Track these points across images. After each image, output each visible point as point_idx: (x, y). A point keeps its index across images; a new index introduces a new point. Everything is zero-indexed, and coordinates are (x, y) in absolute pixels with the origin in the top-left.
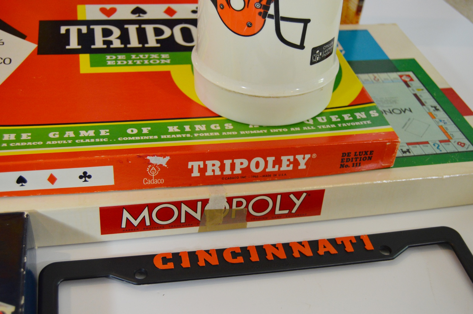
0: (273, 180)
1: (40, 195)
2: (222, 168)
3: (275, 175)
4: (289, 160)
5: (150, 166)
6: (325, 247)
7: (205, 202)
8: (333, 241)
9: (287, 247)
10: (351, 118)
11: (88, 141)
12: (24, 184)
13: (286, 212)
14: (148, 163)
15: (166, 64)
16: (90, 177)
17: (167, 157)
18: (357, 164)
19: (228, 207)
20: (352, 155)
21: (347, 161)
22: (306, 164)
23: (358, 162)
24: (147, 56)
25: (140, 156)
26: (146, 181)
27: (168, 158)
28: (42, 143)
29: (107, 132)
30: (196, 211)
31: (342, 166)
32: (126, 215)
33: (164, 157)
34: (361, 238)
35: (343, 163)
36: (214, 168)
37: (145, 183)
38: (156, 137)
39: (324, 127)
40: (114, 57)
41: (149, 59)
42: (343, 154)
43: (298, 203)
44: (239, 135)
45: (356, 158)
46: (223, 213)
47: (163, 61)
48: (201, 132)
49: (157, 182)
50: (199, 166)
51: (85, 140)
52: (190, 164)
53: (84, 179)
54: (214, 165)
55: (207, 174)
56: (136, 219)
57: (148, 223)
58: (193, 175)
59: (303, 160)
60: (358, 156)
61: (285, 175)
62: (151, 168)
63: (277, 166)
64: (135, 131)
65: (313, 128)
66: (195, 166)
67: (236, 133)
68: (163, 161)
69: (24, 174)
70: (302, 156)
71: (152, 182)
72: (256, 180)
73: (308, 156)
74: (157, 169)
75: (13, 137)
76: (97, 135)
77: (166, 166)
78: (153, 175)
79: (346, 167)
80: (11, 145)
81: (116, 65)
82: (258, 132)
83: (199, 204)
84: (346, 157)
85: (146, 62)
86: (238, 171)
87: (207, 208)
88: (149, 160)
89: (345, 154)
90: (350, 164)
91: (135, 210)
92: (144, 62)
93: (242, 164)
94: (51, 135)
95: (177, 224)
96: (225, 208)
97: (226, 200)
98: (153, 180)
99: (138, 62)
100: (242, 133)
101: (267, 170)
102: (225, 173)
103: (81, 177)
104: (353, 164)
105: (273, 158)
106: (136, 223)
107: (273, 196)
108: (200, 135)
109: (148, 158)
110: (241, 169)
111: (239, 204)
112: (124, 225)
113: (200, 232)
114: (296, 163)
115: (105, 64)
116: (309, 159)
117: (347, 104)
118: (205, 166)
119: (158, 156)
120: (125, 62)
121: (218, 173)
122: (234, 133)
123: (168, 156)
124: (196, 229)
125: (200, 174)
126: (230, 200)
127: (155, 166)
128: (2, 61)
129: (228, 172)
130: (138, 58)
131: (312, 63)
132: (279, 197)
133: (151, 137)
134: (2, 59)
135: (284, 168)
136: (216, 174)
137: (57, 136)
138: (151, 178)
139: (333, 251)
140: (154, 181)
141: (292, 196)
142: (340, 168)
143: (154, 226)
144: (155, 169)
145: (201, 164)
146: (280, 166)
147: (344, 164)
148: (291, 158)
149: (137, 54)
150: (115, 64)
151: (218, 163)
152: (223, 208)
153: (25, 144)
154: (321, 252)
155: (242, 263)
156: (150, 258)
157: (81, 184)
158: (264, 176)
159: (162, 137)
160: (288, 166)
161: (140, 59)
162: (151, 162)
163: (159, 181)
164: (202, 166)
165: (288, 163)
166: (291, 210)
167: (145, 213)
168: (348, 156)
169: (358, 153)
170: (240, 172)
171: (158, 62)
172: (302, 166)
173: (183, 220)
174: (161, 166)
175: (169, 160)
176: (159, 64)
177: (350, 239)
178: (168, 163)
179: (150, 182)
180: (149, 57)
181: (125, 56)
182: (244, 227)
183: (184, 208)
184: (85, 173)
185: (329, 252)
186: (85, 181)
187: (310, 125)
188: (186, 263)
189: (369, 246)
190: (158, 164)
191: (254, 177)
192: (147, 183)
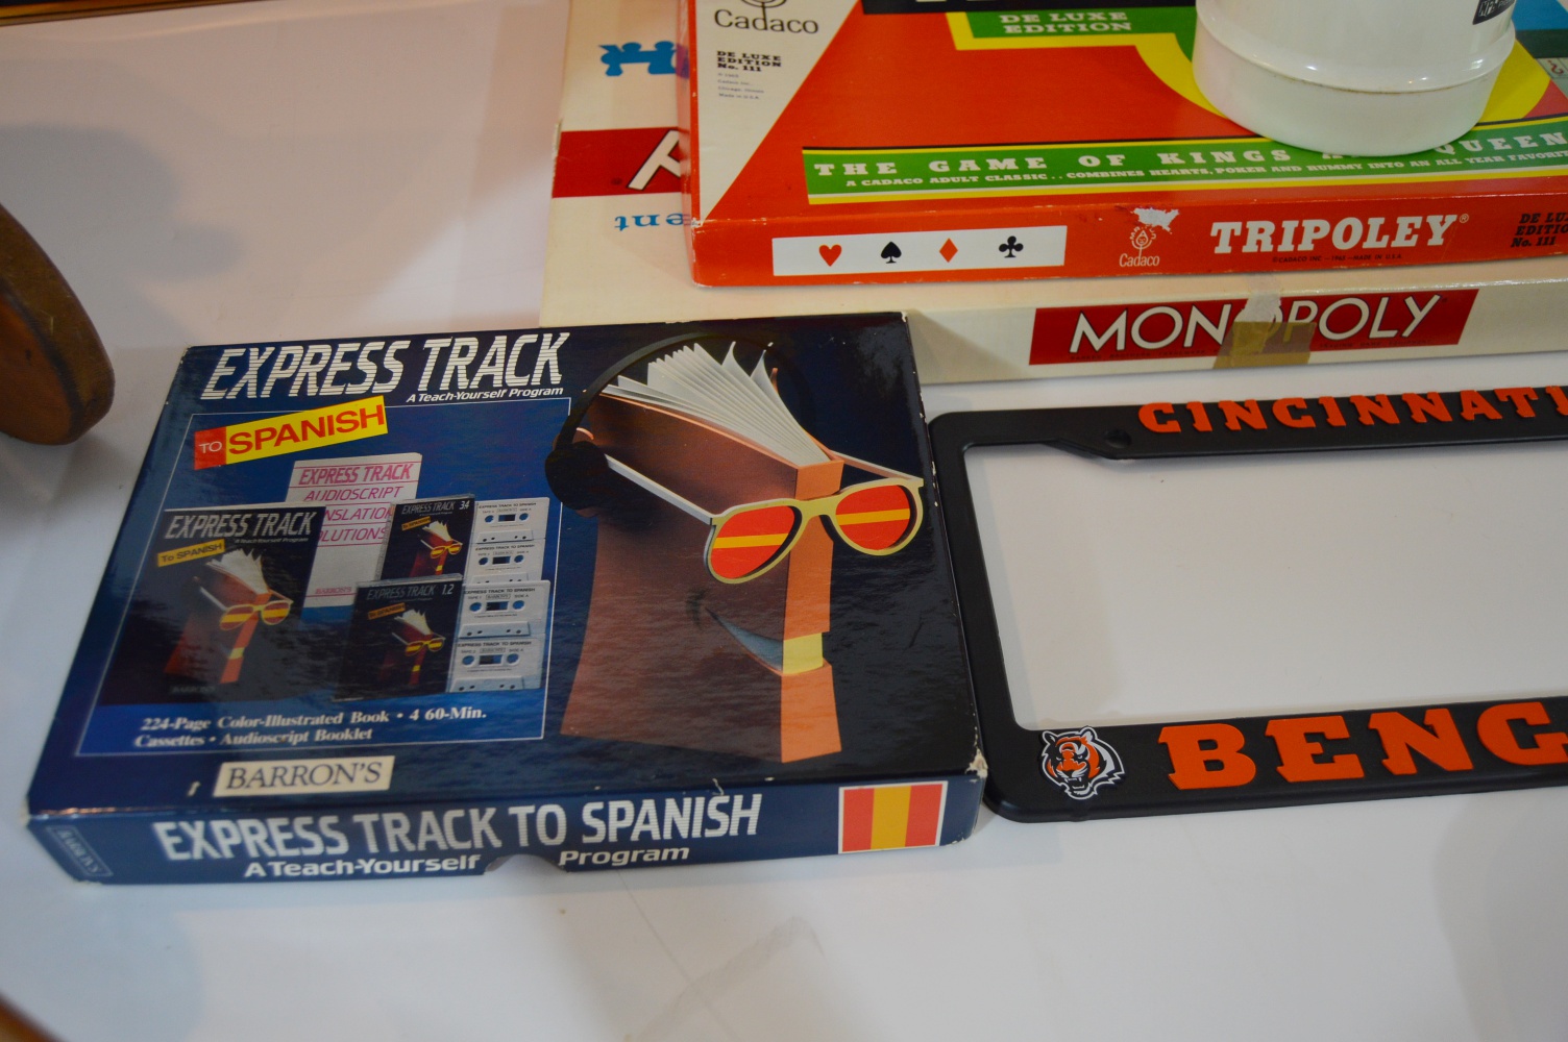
0: (1373, 266)
1: (921, 283)
2: (1277, 238)
3: (1380, 257)
4: (1411, 225)
5: (1137, 229)
6: (1474, 406)
7: (1238, 305)
8: (1491, 396)
9: (1398, 402)
10: (1534, 145)
11: (1007, 177)
12: (894, 259)
13: (1392, 334)
14: (1135, 221)
15: (1123, 32)
16: (1019, 248)
17: (1173, 211)
18: (1547, 239)
19: (1280, 319)
20: (1542, 221)
21: (1528, 233)
22: (1446, 235)
23: (1551, 235)
24: (1081, 16)
25: (1121, 208)
26: (1125, 260)
27: (1174, 213)
28: (921, 181)
29: (1041, 163)
30: (1216, 324)
31: (1516, 243)
32: (1083, 326)
33: (1168, 210)
34: (1548, 391)
35: (1518, 237)
36: (1260, 237)
37: (1123, 263)
38: (1140, 173)
39: (1478, 160)
40: (1016, 19)
41: (1087, 22)
42: (1523, 216)
43: (1419, 315)
44: (1305, 173)
45: (1549, 227)
46: (1269, 330)
47: (1116, 27)
48: (1225, 165)
49: (1146, 262)
50: (1233, 231)
51: (1002, 176)
52: (1216, 227)
53: (1007, 252)
54: (1261, 231)
55: (1246, 249)
56: (1099, 335)
57: (1121, 345)
58: (1218, 250)
59: (1439, 225)
60: (1554, 223)
61: (1399, 257)
62: (1139, 232)
63: (1386, 238)
64: (1096, 162)
65: (1455, 161)
66: (1224, 230)
67: (1300, 169)
68: (1162, 219)
69: (898, 238)
70: (1440, 218)
71: (1137, 262)
72: (1339, 264)
73: (1451, 219)
74: (1150, 236)
75: (861, 169)
76: (1023, 168)
77: (1168, 229)
78: (1141, 249)
79: (1523, 245)
80: (864, 183)
81: (1024, 34)
82: (1344, 167)
83: (1227, 309)
84: (1528, 224)
85: (1083, 27)
86: (1306, 245)
87: (1239, 318)
88: (1137, 216)
89: (1528, 216)
90: (1534, 238)
91: (1101, 317)
92: (1078, 28)
93: (1317, 229)
94: (934, 166)
95: (1176, 350)
96: (1275, 320)
97: (1279, 303)
98: (1140, 258)
99: (1067, 28)
100: (1311, 168)
101: (1366, 245)
102: (1281, 249)
103: (1003, 248)
104: (1540, 239)
105: (1381, 220)
106: (1097, 343)
107: (1372, 300)
108: (1228, 170)
109: (1137, 211)
110: (1314, 241)
111: (1304, 312)
112: (1074, 348)
113: (1217, 368)
114: (1425, 232)
115: (999, 32)
116: (1454, 224)
117: (1521, 116)
118: (1245, 231)
119: (1155, 208)
120: (1041, 29)
121: (1267, 247)
122: (1294, 168)
123: (1175, 208)
124: (1208, 361)
125: (1232, 251)
126: (1286, 304)
127: (1148, 229)
128: (800, 27)
129: (1286, 246)
130: (1065, 19)
131: (1478, 19)
132: (1385, 301)
133: (1131, 173)
134: (799, 22)
135: (1400, 242)
136: (1263, 249)
137: (946, 169)
138: (1134, 253)
139: (1493, 414)
140: (1141, 261)
141: (1410, 302)
142: (1513, 246)
143: (1133, 352)
144: (1145, 236)
145: (1237, 226)
146: (1393, 238)
147: (1521, 239)
148: (1417, 221)
149: (1063, 11)
150: (1020, 31)
151: (1270, 227)
152: (1271, 320)
153: (890, 182)
154: (1467, 413)
155: (1309, 428)
156: (1132, 411)
157: (1001, 261)
158: (1356, 258)
159: (1153, 173)
160: (1408, 237)
161: (1069, 22)
162: (1142, 220)
163: (1151, 261)
164: (1238, 233)
165: (1409, 231)
166: (1401, 330)
167: (1120, 324)
168: (1533, 221)
169: (1554, 217)
170: (1311, 247)
171: (1106, 27)
172: (1436, 240)
173: (1188, 342)
174: (1159, 229)
175: (1177, 217)
176: (1111, 32)
177: (1525, 393)
178: (1173, 224)
179: (1132, 262)
180: (1086, 17)
181: (1036, 16)
183: (1196, 316)
184: (1012, 240)
185: (1483, 415)
186: (1011, 256)
187: (1449, 157)
188: (1203, 423)
190: (1154, 226)
191: (1337, 258)
192: (1127, 264)
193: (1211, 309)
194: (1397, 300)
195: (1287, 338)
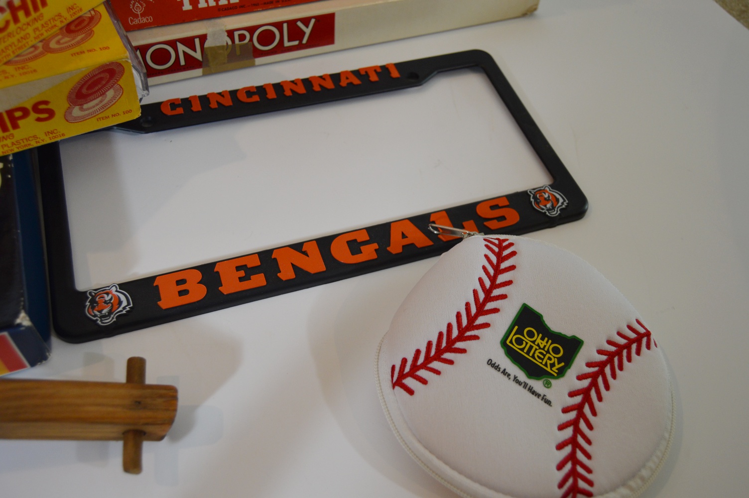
0: (276, 7)
3: (278, 2)
7: (203, 38)
13: (296, 43)
19: (230, 43)
26: (132, 21)
30: (195, 50)
37: (132, 23)
43: (308, 31)
46: (227, 49)
49: (145, 20)
55: (200, 6)
58: (185, 8)
61: (289, 0)
62: (134, 4)
71: (139, 21)
74: (142, 5)
78: (139, 13)
83: (197, 41)
87: (207, 45)
95: (176, 68)
96: (227, 43)
97: (226, 34)
98: (140, 18)
102: (221, 3)
107: (279, 25)
111: (242, 38)
113: (205, 75)
121: (212, 3)
124: (198, 72)
125: (193, 7)
126: (230, 33)
129: (223, 1)
132: (285, 25)
136: (211, 5)
138: (136, 16)
140: (142, 20)
141: (299, 24)
144: (139, 5)
152: (225, 44)
154: (344, 83)
155: (258, 102)
158: (265, 3)
163: (147, 19)
166: (301, 40)
170: (237, 0)
173: (183, 62)
174: (145, 1)
179: (136, 22)
182: (253, 65)
183: (181, 48)
189: (395, 74)
191: (254, 5)
192: (134, 23)
193: (189, 42)
194: (292, 23)
195: (238, 52)
